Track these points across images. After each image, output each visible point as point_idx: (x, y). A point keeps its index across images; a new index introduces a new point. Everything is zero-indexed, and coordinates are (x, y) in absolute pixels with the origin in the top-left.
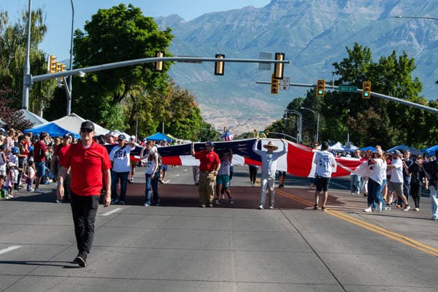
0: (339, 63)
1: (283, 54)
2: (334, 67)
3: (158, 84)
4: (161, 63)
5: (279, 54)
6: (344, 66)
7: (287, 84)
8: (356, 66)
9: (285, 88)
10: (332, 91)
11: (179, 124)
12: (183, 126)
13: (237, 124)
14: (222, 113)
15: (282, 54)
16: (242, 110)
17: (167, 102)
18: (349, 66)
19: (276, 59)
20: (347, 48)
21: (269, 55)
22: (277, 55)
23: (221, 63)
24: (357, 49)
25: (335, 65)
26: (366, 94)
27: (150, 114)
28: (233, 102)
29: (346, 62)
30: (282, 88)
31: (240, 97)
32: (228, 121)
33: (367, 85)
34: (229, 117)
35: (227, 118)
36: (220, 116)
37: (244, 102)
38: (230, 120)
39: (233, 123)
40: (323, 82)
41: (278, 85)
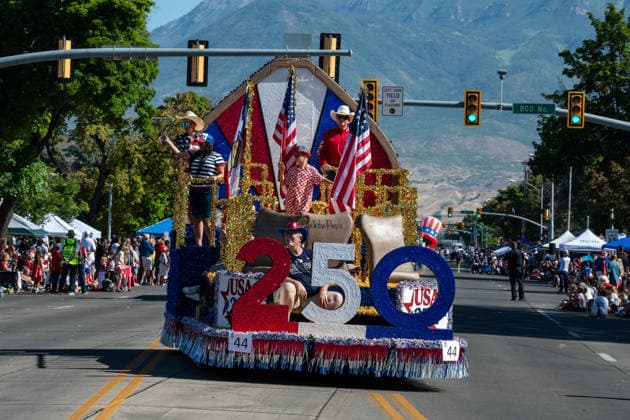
0: (573, 52)
1: (338, 37)
2: (562, 59)
4: (68, 62)
5: (328, 35)
6: (585, 59)
8: (612, 56)
9: (392, 111)
15: (334, 36)
16: (472, 164)
18: (597, 56)
19: (322, 47)
20: (591, 17)
21: (306, 40)
22: (324, 39)
23: (201, 59)
24: (612, 18)
25: (566, 55)
26: (576, 120)
29: (589, 48)
30: (387, 111)
31: (465, 136)
32: (438, 190)
33: (575, 98)
34: (442, 181)
35: (436, 183)
36: (420, 180)
37: (475, 146)
38: (442, 190)
39: (451, 195)
40: (477, 95)
41: (377, 104)
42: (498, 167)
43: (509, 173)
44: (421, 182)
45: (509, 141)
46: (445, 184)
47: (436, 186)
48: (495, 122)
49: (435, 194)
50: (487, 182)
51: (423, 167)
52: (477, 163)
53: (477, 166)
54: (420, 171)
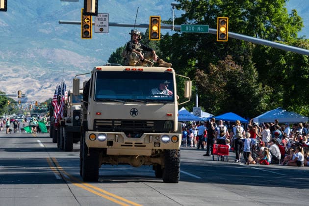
7: (105, 23)
9: (102, 30)
10: (171, 33)
13: (39, 86)
14: (16, 71)
26: (222, 36)
28: (32, 56)
30: (98, 29)
31: (41, 48)
32: (25, 82)
33: (222, 21)
34: (27, 76)
35: (24, 78)
36: (14, 76)
37: (48, 54)
38: (28, 82)
39: (34, 85)
40: (158, 19)
41: (92, 25)
42: (62, 68)
43: (69, 72)
44: (15, 77)
45: (69, 52)
46: (29, 79)
47: (24, 80)
48: (60, 39)
49: (23, 85)
50: (55, 77)
51: (15, 67)
52: (49, 65)
53: (50, 67)
54: (13, 70)
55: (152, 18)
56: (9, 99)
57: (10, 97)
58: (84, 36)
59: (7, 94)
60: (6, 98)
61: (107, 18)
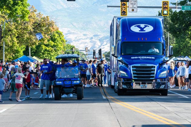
3: (19, 12)
7: (135, 6)
9: (133, 10)
10: (178, 11)
11: (44, 47)
12: (48, 48)
17: (30, 28)
27: (15, 39)
40: (167, 3)
41: (127, 8)
55: (163, 2)
56: (81, 53)
57: (82, 51)
58: (122, 14)
59: (79, 50)
60: (79, 52)
61: (136, 3)
